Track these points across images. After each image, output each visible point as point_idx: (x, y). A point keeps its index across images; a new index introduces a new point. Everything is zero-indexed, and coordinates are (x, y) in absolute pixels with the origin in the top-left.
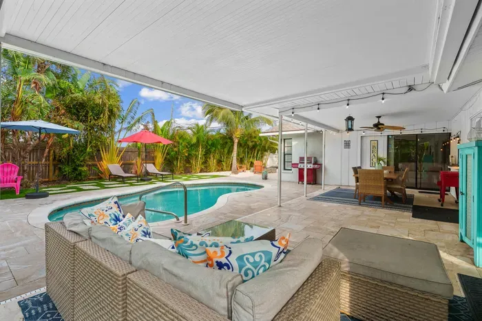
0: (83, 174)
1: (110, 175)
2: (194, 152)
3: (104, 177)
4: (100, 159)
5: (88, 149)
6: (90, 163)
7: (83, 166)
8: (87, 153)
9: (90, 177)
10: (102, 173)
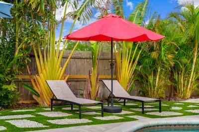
0: (11, 96)
1: (52, 100)
2: (184, 60)
3: (41, 103)
4: (35, 71)
5: (16, 53)
6: (20, 78)
7: (9, 83)
8: (15, 60)
9: (21, 102)
10: (38, 96)
